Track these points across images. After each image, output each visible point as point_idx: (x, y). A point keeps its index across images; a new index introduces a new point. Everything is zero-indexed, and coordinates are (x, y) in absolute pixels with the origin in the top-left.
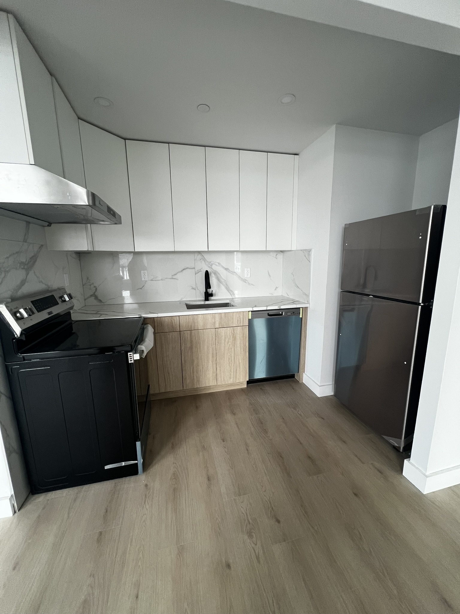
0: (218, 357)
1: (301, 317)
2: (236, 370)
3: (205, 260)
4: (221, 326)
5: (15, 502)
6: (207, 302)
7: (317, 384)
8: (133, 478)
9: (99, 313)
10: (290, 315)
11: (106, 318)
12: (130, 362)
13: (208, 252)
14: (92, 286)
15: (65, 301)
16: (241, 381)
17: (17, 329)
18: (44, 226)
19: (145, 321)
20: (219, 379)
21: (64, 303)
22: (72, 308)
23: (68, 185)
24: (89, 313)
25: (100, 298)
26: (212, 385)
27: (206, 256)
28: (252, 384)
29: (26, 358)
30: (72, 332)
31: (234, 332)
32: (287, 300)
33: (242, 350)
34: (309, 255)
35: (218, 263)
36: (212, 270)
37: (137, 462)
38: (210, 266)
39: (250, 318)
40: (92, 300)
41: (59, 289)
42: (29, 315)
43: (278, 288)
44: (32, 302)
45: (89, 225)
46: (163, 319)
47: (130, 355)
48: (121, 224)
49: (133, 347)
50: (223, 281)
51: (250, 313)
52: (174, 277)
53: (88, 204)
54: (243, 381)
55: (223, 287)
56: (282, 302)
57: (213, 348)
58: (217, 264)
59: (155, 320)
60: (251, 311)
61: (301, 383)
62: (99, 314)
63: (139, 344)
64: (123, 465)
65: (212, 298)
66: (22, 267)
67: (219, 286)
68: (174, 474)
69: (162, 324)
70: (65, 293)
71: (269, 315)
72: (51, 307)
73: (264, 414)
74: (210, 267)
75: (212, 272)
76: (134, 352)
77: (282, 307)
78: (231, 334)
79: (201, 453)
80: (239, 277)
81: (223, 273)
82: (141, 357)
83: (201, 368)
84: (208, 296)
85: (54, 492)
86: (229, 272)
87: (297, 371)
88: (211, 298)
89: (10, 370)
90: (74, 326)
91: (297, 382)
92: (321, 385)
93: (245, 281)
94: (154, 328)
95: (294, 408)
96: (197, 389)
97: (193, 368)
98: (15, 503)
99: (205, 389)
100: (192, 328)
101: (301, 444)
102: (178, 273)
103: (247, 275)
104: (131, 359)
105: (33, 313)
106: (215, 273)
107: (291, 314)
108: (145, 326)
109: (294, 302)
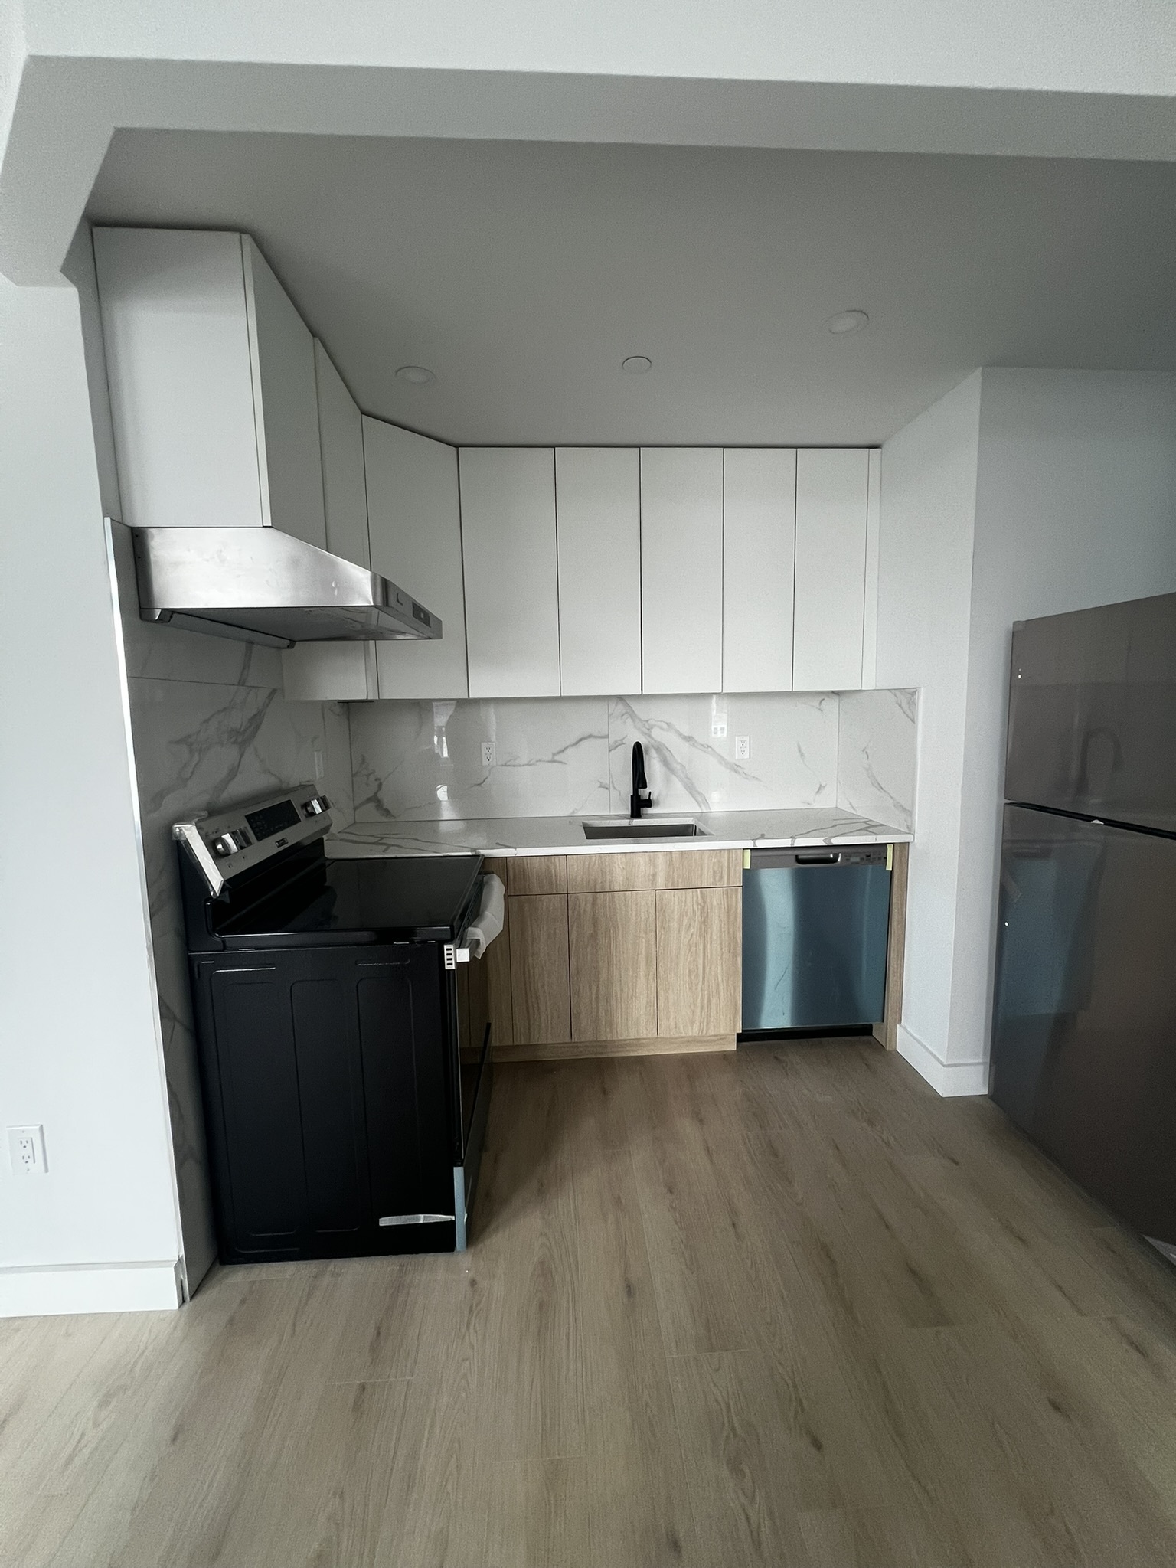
0: (660, 964)
1: (891, 869)
2: (709, 1001)
3: (633, 715)
4: (670, 884)
5: (186, 1276)
6: (637, 822)
7: (938, 1060)
8: (440, 1259)
9: (382, 841)
10: (857, 863)
11: (399, 856)
12: (447, 967)
13: (642, 697)
14: (372, 777)
15: (313, 814)
16: (722, 1032)
17: (215, 879)
18: (279, 648)
19: (484, 867)
20: (664, 1023)
21: (313, 819)
22: (326, 830)
23: (333, 564)
24: (362, 841)
25: (386, 806)
26: (645, 1036)
27: (636, 707)
28: (752, 1043)
29: (228, 945)
30: (326, 884)
31: (704, 902)
32: (849, 821)
33: (725, 950)
34: (912, 703)
35: (667, 724)
36: (650, 740)
37: (453, 1218)
38: (647, 731)
39: (748, 866)
40: (370, 812)
41: (302, 786)
42: (241, 847)
43: (824, 787)
44: (248, 817)
45: (372, 643)
46: (529, 861)
47: (448, 950)
48: (441, 638)
49: (456, 932)
50: (678, 767)
51: (748, 854)
52: (556, 758)
53: (372, 604)
54: (728, 1032)
55: (678, 785)
56: (836, 825)
57: (648, 942)
58: (665, 726)
59: (510, 865)
60: (751, 849)
61: (889, 1052)
62: (382, 844)
63: (470, 924)
64: (421, 1222)
65: (650, 811)
66: (233, 740)
67: (668, 781)
68: (542, 1263)
69: (524, 872)
70: (315, 796)
71: (799, 861)
72: (285, 827)
73: (781, 1129)
74: (646, 734)
75: (650, 746)
76: (457, 941)
77: (836, 841)
78: (695, 907)
79: (611, 1218)
80: (721, 759)
81: (679, 750)
82: (472, 958)
83: (618, 989)
84: (639, 804)
85: (265, 1264)
86: (694, 745)
87: (880, 1018)
88: (647, 811)
89: (196, 969)
90: (329, 872)
91: (880, 1048)
92: (950, 1063)
93: (735, 768)
94: (506, 883)
95: (871, 1123)
96: (604, 1045)
97: (598, 991)
98: (185, 1279)
99: (626, 1044)
100: (598, 887)
101: (887, 1227)
102: (567, 748)
103: (740, 752)
104: (451, 959)
105: (249, 843)
106: (659, 749)
107: (862, 859)
108: (485, 878)
109: (869, 827)
